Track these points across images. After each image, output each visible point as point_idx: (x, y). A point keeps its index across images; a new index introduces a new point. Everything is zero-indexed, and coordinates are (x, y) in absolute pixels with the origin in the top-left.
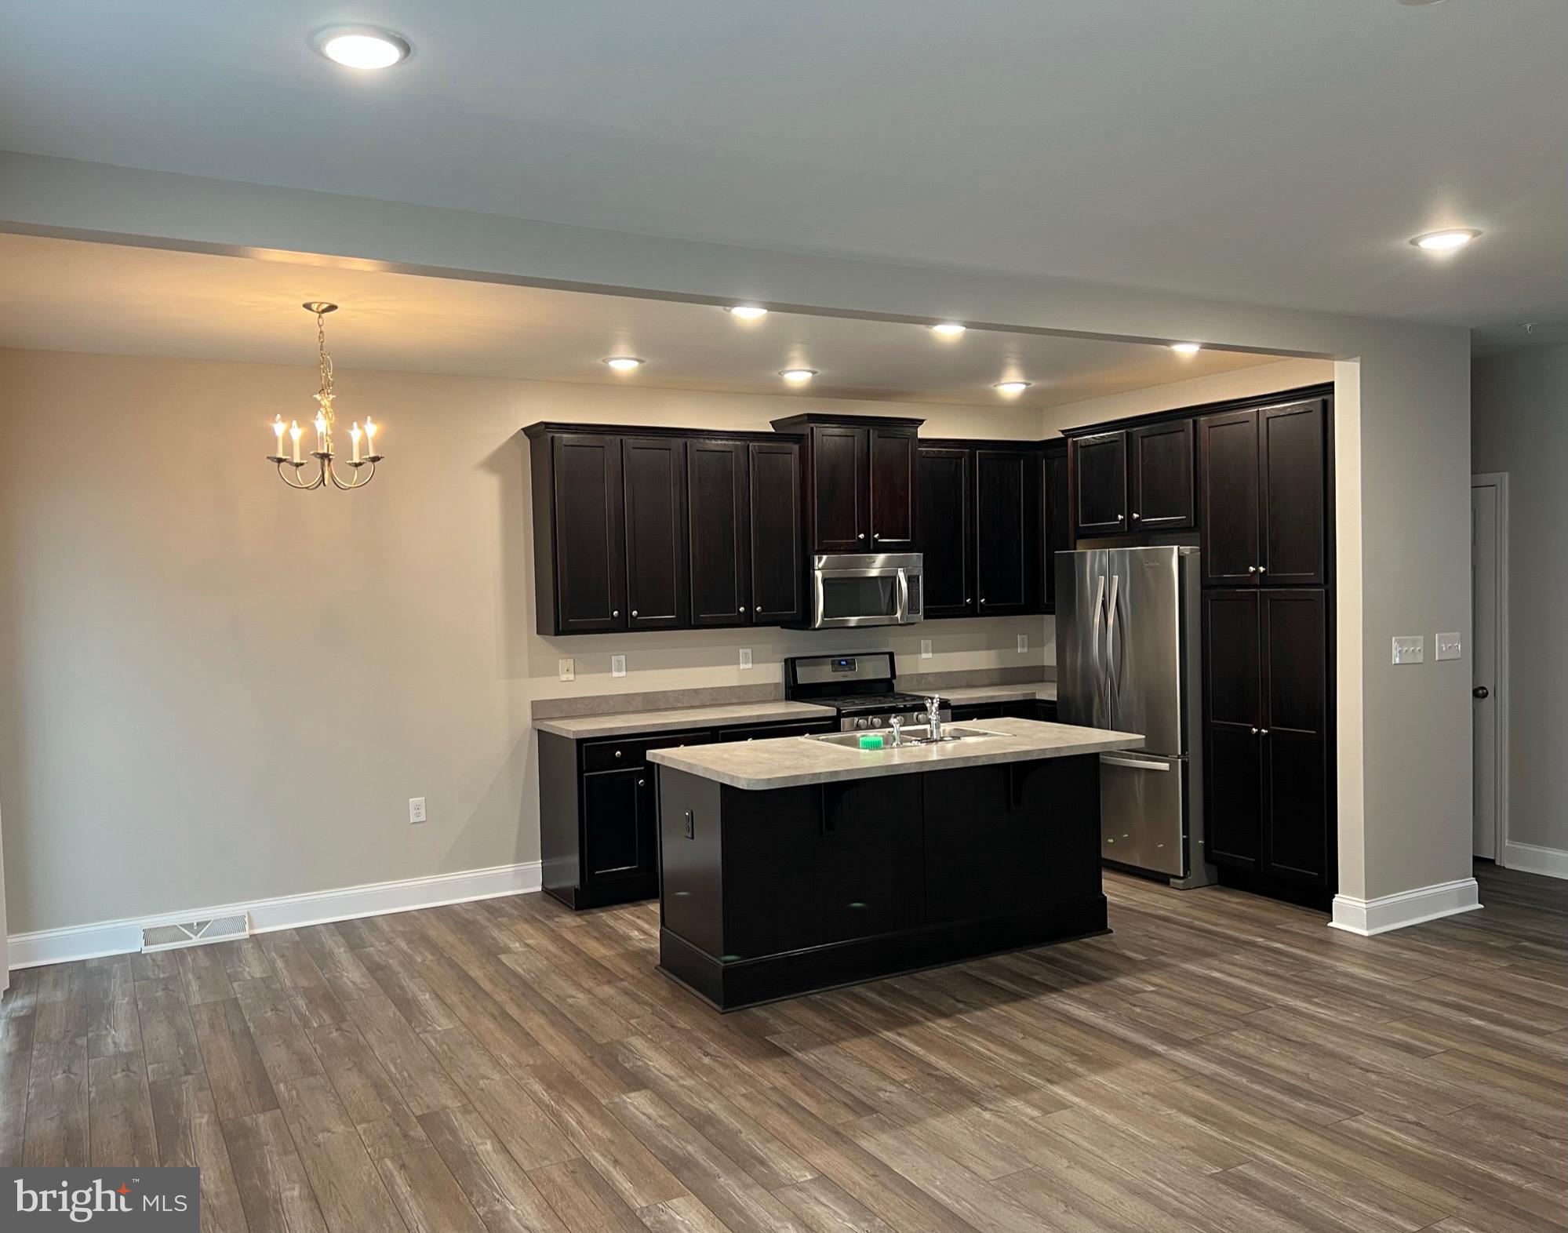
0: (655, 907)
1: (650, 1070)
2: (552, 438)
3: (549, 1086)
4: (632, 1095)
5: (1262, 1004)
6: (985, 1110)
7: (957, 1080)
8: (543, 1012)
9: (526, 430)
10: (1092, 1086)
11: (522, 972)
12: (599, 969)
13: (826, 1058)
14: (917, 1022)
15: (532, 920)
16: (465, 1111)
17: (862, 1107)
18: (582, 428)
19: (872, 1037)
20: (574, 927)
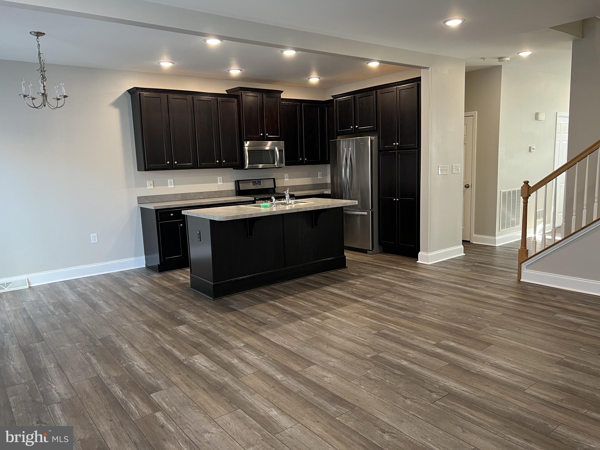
0: (189, 270)
1: (187, 319)
2: (140, 94)
3: (149, 326)
4: (180, 326)
5: (394, 285)
6: (303, 321)
7: (294, 313)
8: (147, 304)
9: (129, 91)
10: (338, 312)
11: (139, 293)
12: (168, 290)
13: (250, 310)
14: (282, 298)
15: (142, 276)
16: (117, 336)
17: (261, 323)
18: (152, 90)
19: (266, 303)
20: (158, 278)
